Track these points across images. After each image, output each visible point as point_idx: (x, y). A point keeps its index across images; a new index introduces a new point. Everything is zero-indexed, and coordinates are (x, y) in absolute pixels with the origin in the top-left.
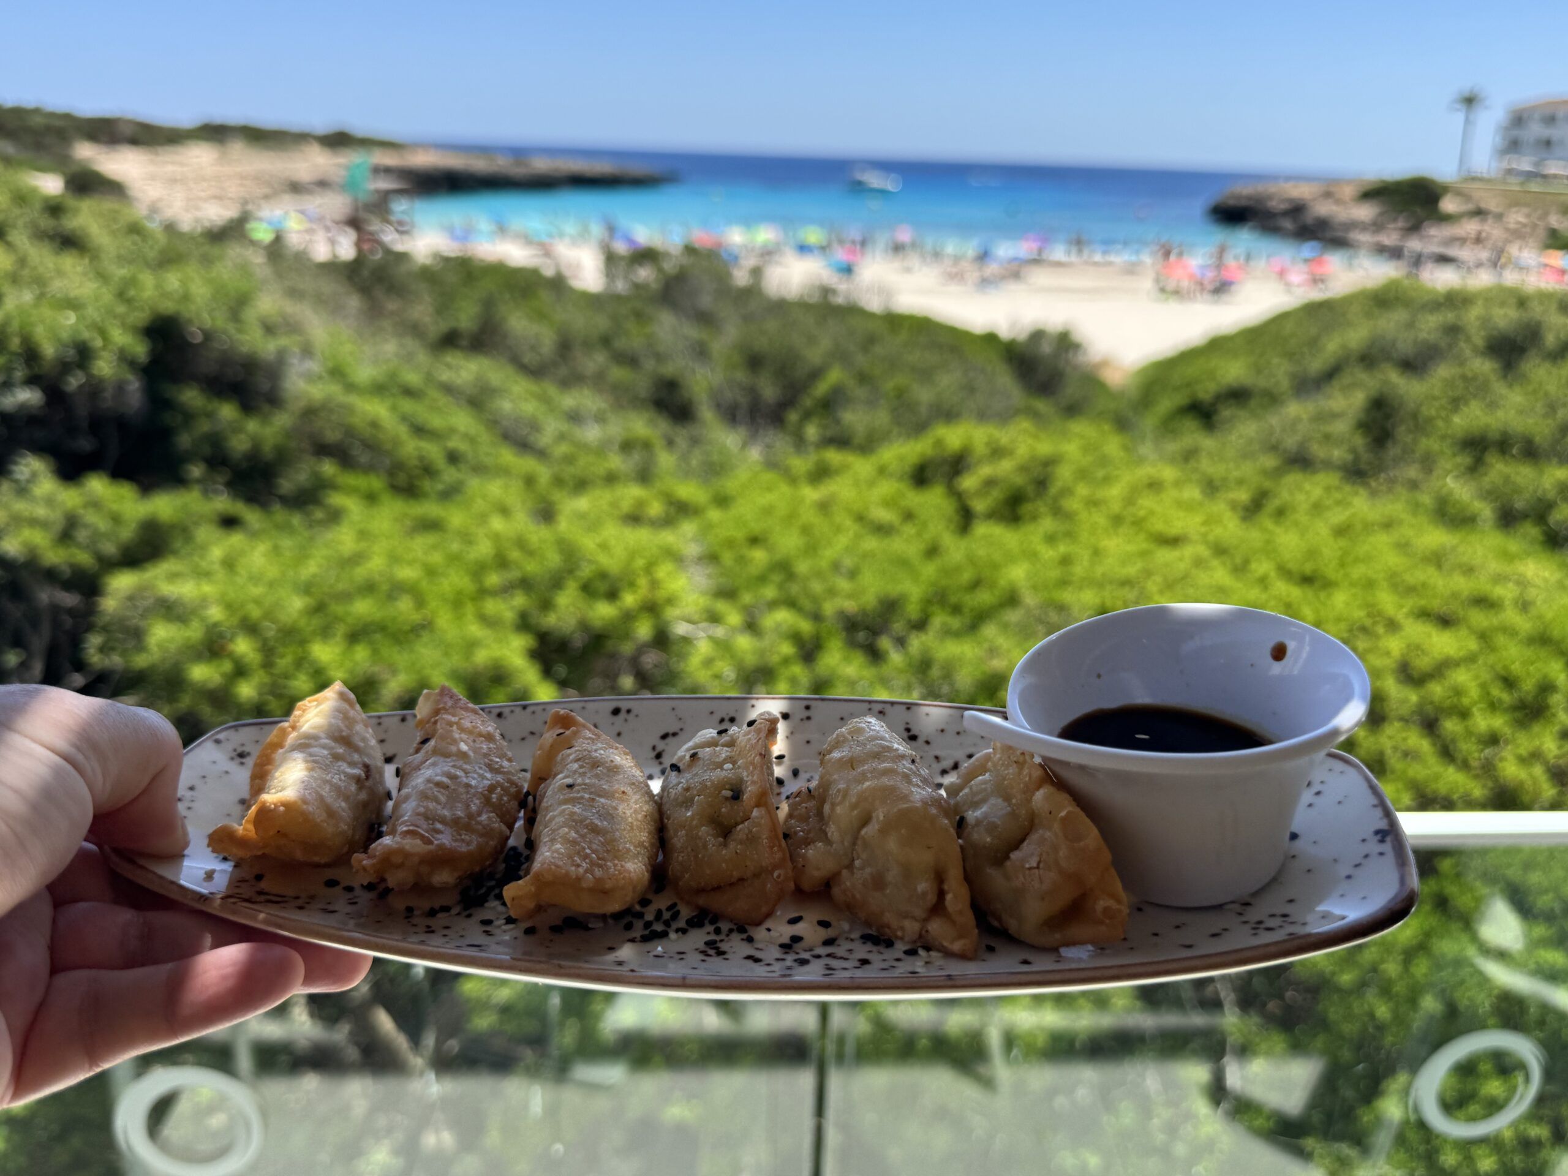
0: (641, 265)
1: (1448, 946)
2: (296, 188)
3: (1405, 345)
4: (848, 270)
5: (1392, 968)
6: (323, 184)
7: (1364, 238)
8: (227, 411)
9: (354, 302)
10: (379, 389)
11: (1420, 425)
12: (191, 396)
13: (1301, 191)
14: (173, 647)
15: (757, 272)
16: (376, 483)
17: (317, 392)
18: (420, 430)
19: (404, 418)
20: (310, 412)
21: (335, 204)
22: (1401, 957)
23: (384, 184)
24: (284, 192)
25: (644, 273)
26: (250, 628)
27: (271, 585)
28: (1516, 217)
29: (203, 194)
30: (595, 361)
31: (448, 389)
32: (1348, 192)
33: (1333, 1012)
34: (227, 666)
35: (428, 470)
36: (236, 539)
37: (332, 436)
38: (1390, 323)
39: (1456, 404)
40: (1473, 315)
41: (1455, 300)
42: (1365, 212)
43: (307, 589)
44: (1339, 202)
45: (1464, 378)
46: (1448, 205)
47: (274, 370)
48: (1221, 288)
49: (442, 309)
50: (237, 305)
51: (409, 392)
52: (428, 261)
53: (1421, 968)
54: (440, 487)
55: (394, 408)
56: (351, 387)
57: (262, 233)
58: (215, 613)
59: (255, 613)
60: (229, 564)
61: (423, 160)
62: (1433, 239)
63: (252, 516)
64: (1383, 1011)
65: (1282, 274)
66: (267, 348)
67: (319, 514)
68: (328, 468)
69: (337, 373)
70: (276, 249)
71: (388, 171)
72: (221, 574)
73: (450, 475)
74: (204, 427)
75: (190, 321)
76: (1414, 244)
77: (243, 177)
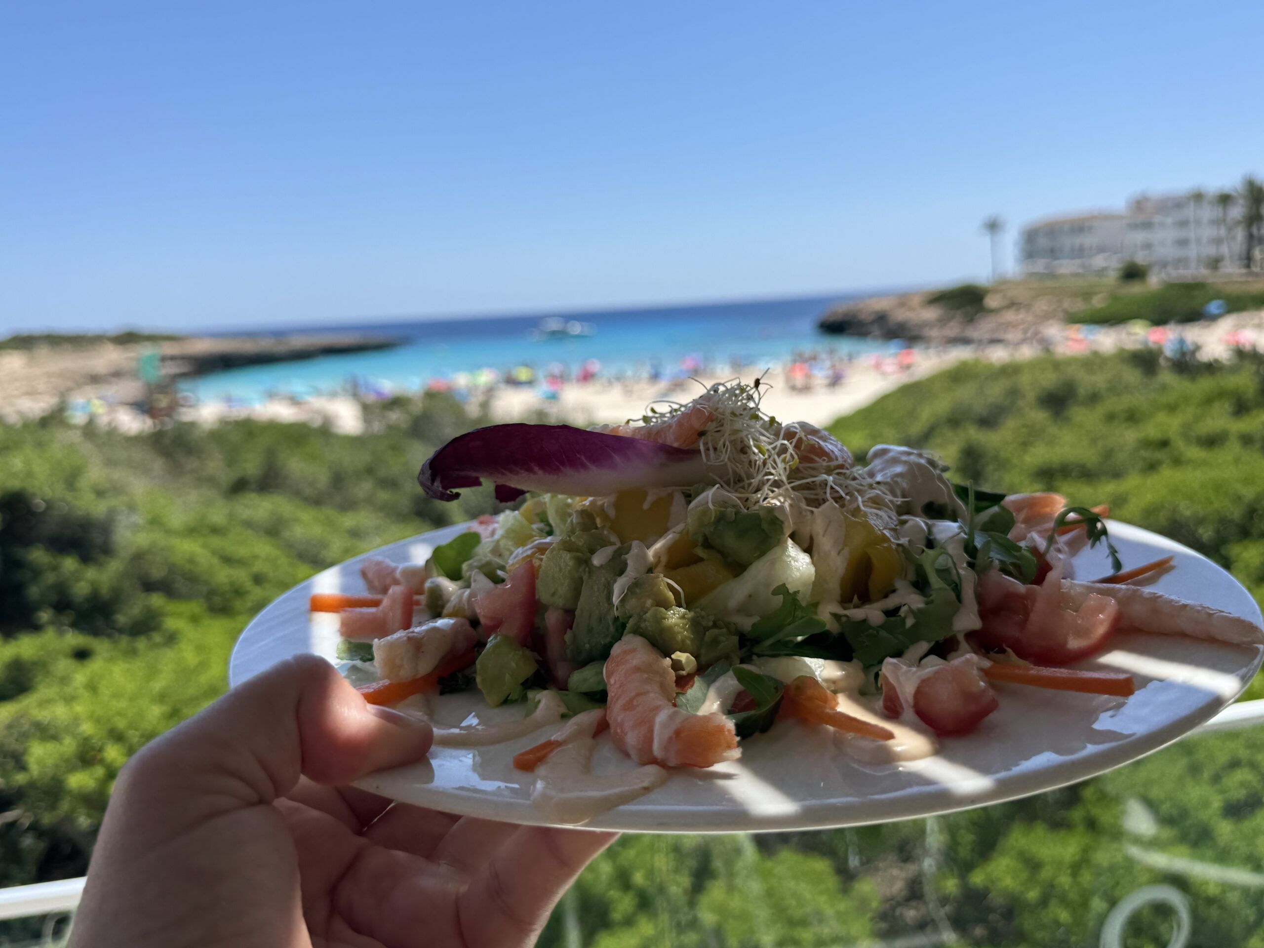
0: (391, 410)
1: (1103, 857)
2: (95, 379)
3: (979, 407)
4: (553, 397)
5: (1064, 880)
6: (117, 374)
7: (934, 333)
8: (69, 564)
9: (158, 464)
10: (191, 531)
11: (1002, 464)
12: (38, 555)
13: (882, 305)
14: (50, 762)
15: (485, 405)
16: (195, 607)
17: (142, 540)
18: (228, 560)
19: (214, 552)
20: (138, 557)
21: (130, 389)
22: (1069, 871)
23: (171, 369)
24: (86, 384)
25: (395, 416)
26: (117, 737)
27: (132, 699)
28: (1042, 305)
29: (16, 392)
30: (365, 488)
31: (249, 524)
32: (916, 301)
33: (1027, 923)
34: (99, 771)
35: (238, 592)
36: (95, 665)
37: (157, 573)
38: (965, 394)
39: (1025, 445)
40: (1025, 380)
41: (1010, 370)
42: (931, 314)
43: (162, 698)
44: (911, 309)
45: (1025, 426)
46: (991, 302)
47: (106, 527)
48: (836, 381)
49: (231, 461)
50: (71, 479)
51: (215, 530)
52: (215, 427)
53: (1086, 878)
54: (249, 604)
55: (205, 546)
56: (169, 532)
57: (78, 418)
58: (87, 728)
59: (121, 724)
60: (92, 687)
61: (202, 347)
62: (983, 328)
63: (101, 646)
64: (1064, 916)
65: (878, 366)
66: (98, 509)
67: (157, 638)
68: (157, 600)
69: (155, 522)
70: (90, 430)
71: (173, 358)
72: (86, 695)
73: (257, 593)
74: (50, 578)
75: (34, 495)
76: (973, 332)
77: (49, 375)
